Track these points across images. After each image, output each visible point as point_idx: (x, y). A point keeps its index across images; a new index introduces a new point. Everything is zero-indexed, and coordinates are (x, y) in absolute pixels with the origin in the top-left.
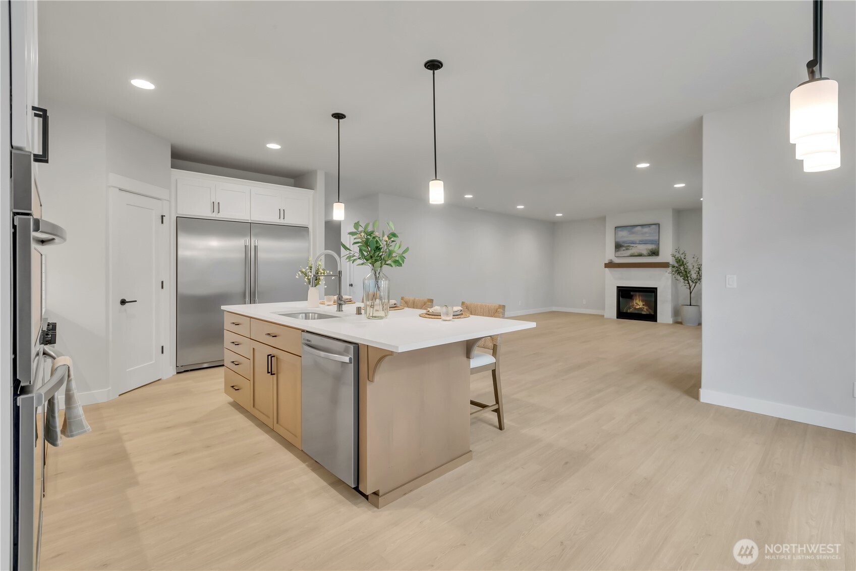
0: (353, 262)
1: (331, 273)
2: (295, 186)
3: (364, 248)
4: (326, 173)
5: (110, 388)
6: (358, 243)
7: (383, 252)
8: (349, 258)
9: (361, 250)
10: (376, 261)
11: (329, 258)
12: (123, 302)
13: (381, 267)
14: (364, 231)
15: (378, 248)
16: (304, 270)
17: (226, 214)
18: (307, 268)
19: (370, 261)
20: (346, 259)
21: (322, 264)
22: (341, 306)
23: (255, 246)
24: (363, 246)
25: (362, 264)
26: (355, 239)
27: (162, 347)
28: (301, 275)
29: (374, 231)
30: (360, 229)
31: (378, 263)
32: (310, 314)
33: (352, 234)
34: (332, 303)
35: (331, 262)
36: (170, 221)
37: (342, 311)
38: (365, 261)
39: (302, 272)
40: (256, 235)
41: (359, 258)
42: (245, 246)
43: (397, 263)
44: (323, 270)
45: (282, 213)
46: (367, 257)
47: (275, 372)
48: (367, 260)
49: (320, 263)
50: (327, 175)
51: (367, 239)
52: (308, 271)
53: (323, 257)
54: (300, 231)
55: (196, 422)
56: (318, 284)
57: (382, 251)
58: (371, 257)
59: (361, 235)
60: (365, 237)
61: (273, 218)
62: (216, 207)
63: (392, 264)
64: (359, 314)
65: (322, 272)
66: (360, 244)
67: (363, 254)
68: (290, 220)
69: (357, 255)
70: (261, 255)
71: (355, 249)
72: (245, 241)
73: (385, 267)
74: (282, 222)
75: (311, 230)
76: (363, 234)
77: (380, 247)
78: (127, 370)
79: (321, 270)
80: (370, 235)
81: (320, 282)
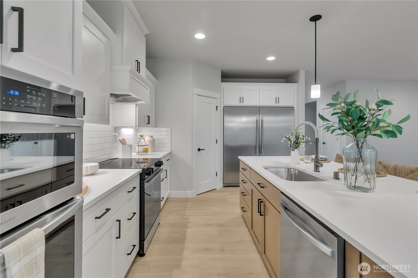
0: (332, 133)
1: (309, 139)
2: (286, 82)
3: (344, 118)
4: (306, 71)
5: (193, 191)
6: (337, 113)
7: (368, 122)
8: (328, 128)
9: (341, 121)
10: (359, 131)
11: (308, 127)
12: (199, 150)
13: (365, 137)
14: (344, 102)
15: (362, 118)
16: (287, 136)
17: (246, 103)
18: (290, 135)
19: (352, 131)
20: (325, 129)
21: (302, 132)
22: (318, 167)
23: (262, 120)
24: (343, 116)
25: (343, 134)
26: (334, 110)
27: (217, 173)
28: (286, 139)
29: (355, 101)
30: (340, 100)
31: (362, 134)
32: (292, 170)
33: (331, 105)
34: (310, 161)
35: (310, 131)
36: (221, 109)
37: (319, 172)
38: (345, 131)
39: (286, 138)
40: (263, 114)
41: (339, 129)
42: (257, 120)
43: (391, 134)
44: (303, 136)
45: (277, 100)
46: (349, 128)
47: (263, 214)
48: (348, 130)
49: (300, 131)
50: (307, 73)
51: (348, 110)
52: (291, 137)
53: (303, 127)
54: (289, 110)
55: (222, 225)
56: (298, 146)
57: (367, 120)
58: (353, 128)
59: (341, 106)
60: (345, 107)
61: (272, 103)
62: (241, 99)
63: (383, 135)
64: (336, 179)
65: (302, 138)
66: (339, 115)
67: (343, 125)
68: (282, 103)
69: (337, 126)
70: (265, 125)
71: (335, 120)
72: (256, 117)
73: (369, 137)
74: (277, 105)
75: (295, 108)
76: (343, 105)
77: (365, 116)
78: (201, 183)
79: (301, 136)
80: (351, 105)
81: (300, 146)
